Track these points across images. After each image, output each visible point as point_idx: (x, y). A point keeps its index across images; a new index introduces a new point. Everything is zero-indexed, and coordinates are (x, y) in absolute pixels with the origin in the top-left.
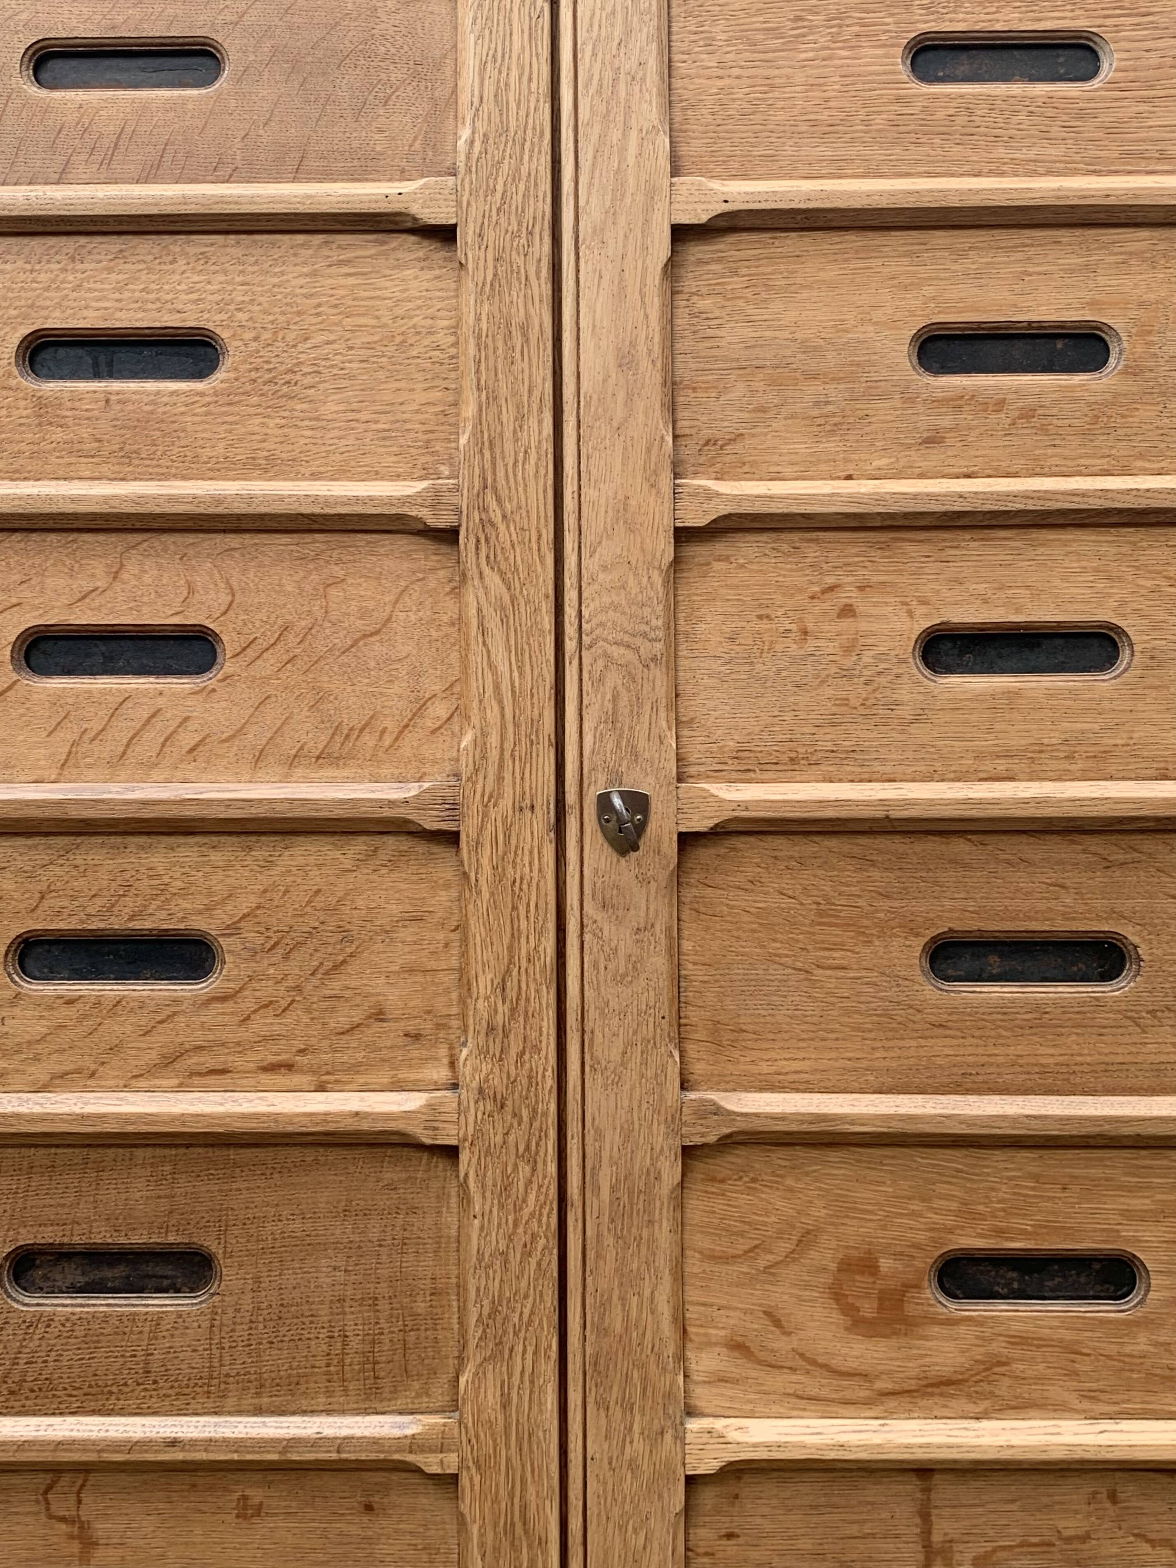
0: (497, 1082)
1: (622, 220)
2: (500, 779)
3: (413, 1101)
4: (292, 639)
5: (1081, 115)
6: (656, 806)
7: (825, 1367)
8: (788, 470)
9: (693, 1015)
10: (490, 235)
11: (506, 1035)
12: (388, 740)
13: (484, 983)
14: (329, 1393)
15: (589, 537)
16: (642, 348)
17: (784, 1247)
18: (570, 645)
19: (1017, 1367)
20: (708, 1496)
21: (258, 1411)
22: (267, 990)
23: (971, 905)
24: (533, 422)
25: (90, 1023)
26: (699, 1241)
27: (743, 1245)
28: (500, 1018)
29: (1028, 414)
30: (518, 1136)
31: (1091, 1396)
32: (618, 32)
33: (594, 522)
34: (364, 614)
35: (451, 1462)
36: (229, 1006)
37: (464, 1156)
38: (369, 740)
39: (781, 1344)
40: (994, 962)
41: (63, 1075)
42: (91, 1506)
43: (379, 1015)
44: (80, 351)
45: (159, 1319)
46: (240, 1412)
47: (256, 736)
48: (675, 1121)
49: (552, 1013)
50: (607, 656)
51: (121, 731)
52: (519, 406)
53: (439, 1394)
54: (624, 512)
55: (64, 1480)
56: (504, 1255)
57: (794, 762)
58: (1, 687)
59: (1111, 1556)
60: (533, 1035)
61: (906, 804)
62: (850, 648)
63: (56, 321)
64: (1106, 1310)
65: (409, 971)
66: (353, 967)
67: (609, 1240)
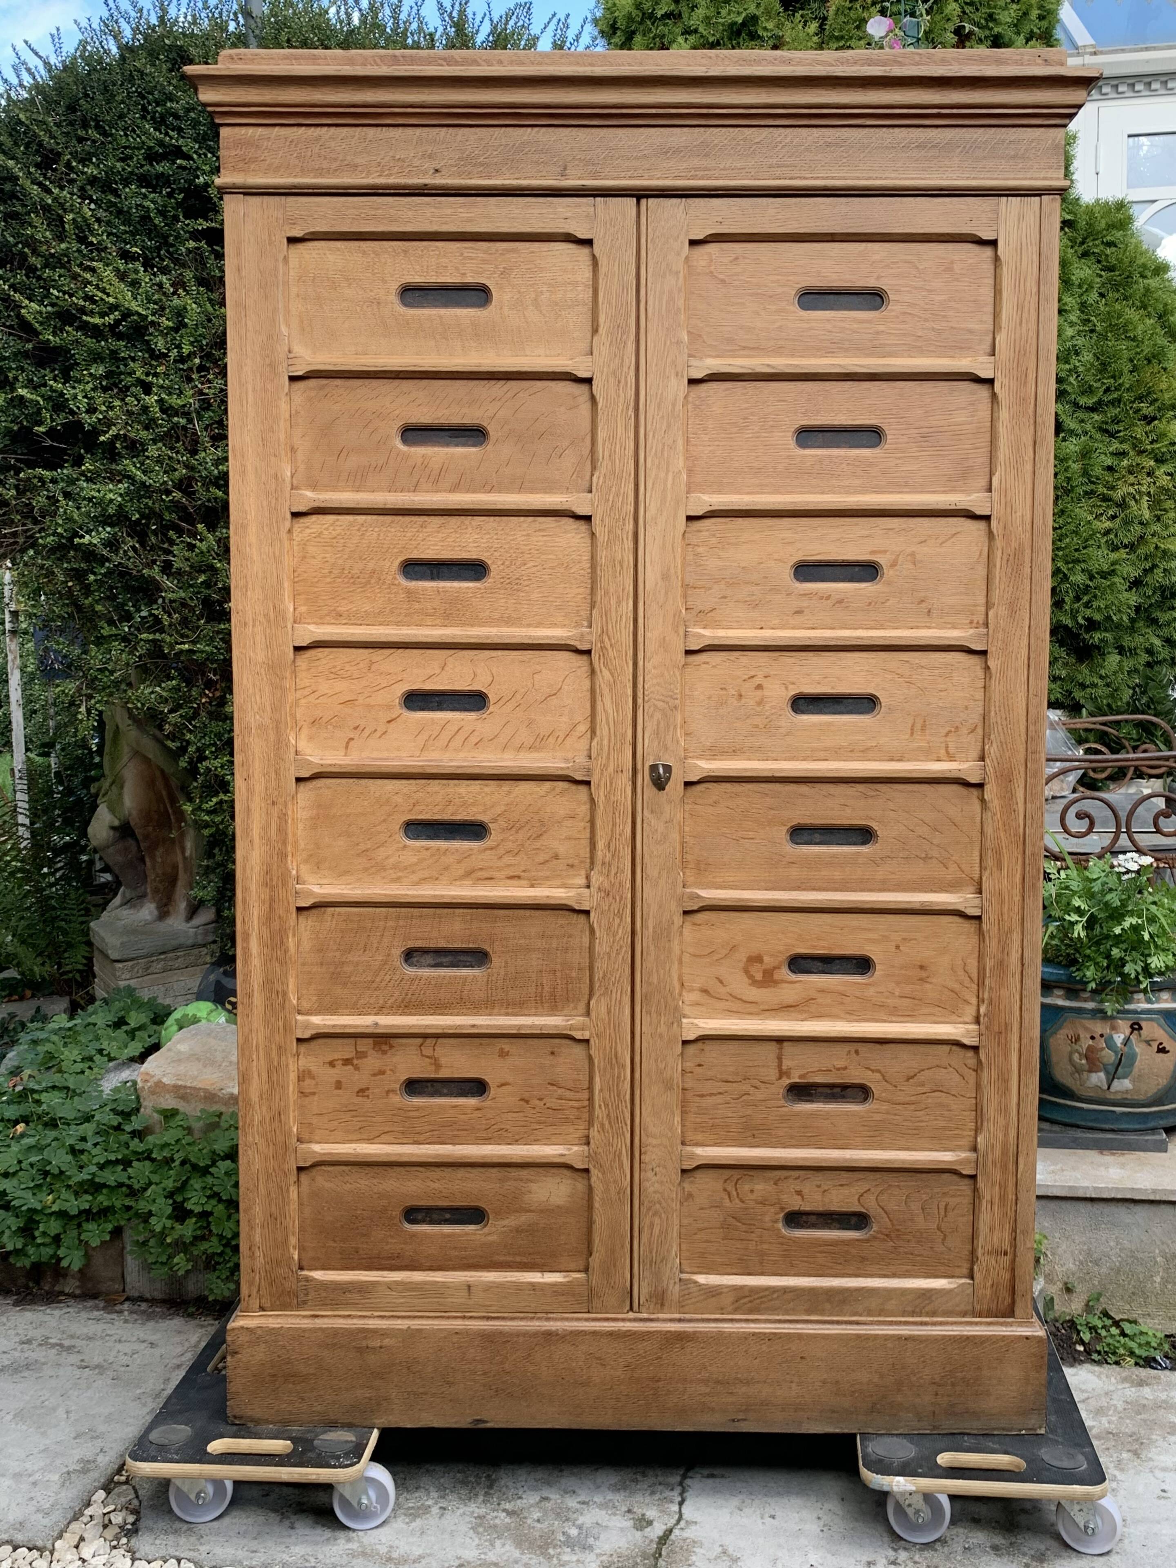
0: (606, 885)
1: (665, 514)
2: (608, 758)
3: (572, 893)
4: (518, 697)
5: (871, 465)
6: (675, 770)
7: (740, 999)
8: (735, 625)
9: (689, 858)
10: (607, 520)
11: (610, 866)
12: (560, 740)
13: (601, 844)
14: (536, 1008)
15: (648, 654)
16: (672, 571)
17: (724, 952)
18: (640, 701)
19: (820, 1000)
20: (691, 1048)
21: (507, 1014)
22: (509, 845)
23: (808, 813)
24: (624, 604)
25: (436, 858)
27: (707, 951)
28: (607, 860)
29: (840, 602)
30: (615, 907)
31: (849, 1012)
32: (664, 427)
33: (651, 647)
34: (549, 686)
35: (586, 1035)
36: (493, 852)
37: (592, 915)
38: (551, 740)
39: (722, 990)
40: (817, 837)
41: (424, 879)
42: (439, 1051)
43: (556, 857)
44: (425, 568)
45: (465, 978)
46: (500, 1015)
47: (503, 739)
48: (680, 900)
49: (630, 857)
50: (655, 706)
51: (446, 735)
52: (618, 597)
53: (582, 1008)
54: (663, 643)
55: (429, 1041)
56: (609, 954)
57: (734, 752)
58: (394, 716)
59: (856, 1076)
60: (621, 866)
61: (782, 770)
62: (760, 703)
63: (415, 555)
64: (858, 979)
65: (569, 838)
66: (544, 837)
67: (652, 948)
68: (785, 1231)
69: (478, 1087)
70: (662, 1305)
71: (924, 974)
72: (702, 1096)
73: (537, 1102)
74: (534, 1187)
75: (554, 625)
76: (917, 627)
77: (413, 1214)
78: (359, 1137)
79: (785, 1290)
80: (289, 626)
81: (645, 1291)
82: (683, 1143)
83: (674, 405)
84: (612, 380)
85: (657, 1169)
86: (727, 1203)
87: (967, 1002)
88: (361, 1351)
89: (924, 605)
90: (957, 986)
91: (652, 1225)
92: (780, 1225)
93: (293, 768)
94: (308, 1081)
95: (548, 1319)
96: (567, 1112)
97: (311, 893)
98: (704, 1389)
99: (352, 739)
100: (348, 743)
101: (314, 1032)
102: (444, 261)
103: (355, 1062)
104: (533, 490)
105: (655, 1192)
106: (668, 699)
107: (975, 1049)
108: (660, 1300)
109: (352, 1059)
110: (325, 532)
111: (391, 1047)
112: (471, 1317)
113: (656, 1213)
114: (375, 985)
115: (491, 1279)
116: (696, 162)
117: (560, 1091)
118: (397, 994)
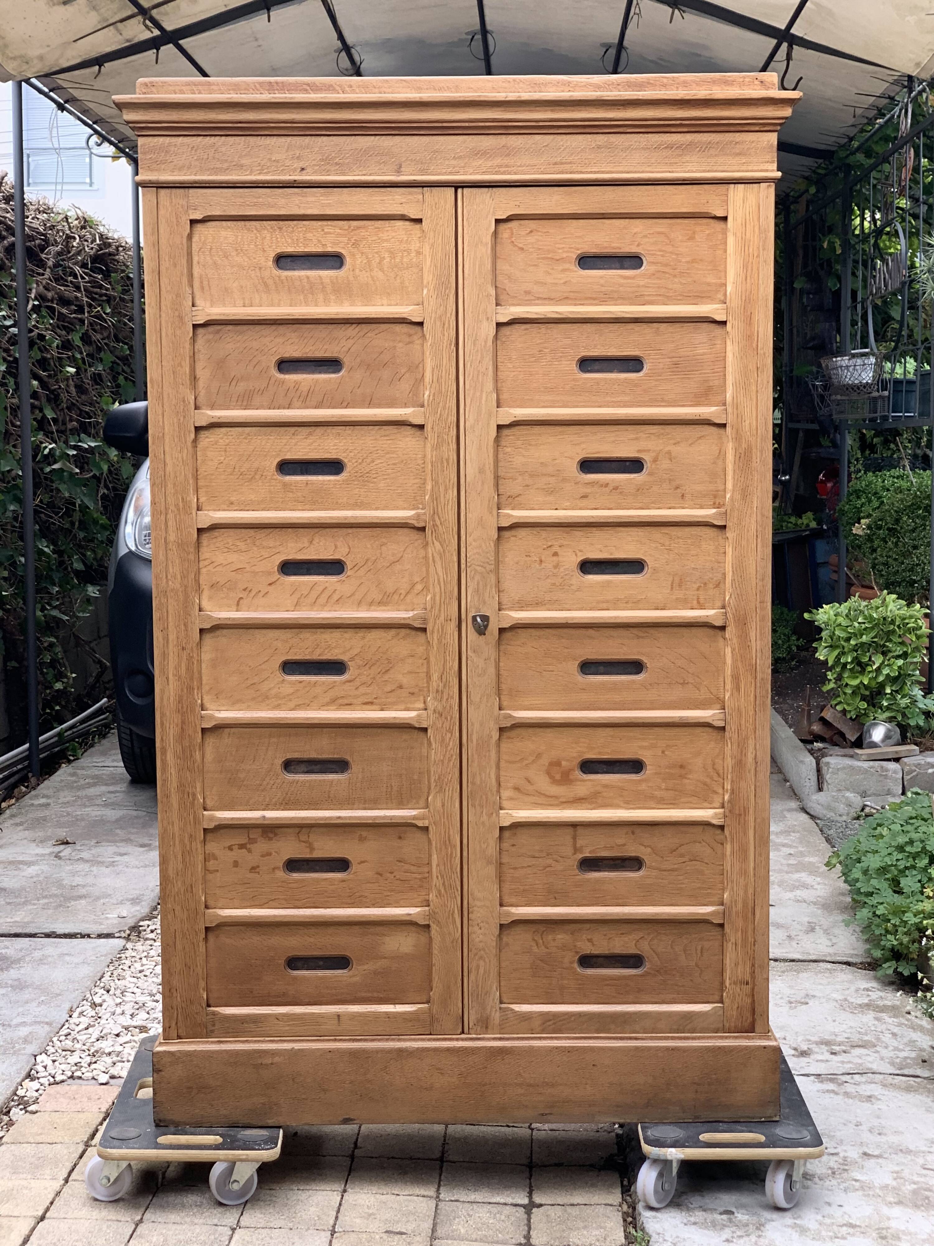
0: (440, 708)
1: (480, 424)
2: (440, 610)
3: (413, 714)
4: (370, 563)
5: (636, 385)
6: (491, 619)
7: (544, 794)
8: (536, 507)
9: (503, 686)
10: (436, 428)
11: (442, 693)
12: (402, 597)
13: (435, 677)
14: (387, 803)
15: (469, 530)
16: (487, 466)
17: (531, 759)
18: (463, 566)
19: (604, 794)
20: (507, 834)
21: (365, 809)
22: (364, 678)
23: (594, 651)
24: (450, 491)
25: (307, 689)
26: (504, 757)
27: (519, 758)
28: (440, 688)
29: (616, 488)
30: (447, 725)
31: (627, 803)
32: (479, 359)
33: (471, 525)
34: (393, 555)
35: (426, 823)
36: (351, 684)
37: (429, 731)
38: (396, 597)
39: (530, 788)
40: (602, 668)
41: (299, 705)
42: (312, 838)
43: (401, 687)
44: (296, 466)
45: (332, 781)
46: (359, 809)
47: (358, 596)
48: (497, 719)
49: (457, 686)
50: (476, 570)
51: (314, 594)
52: (446, 486)
53: (422, 803)
54: (481, 522)
55: (304, 830)
56: (442, 761)
57: (538, 604)
58: (274, 580)
59: (632, 850)
60: (451, 693)
61: (573, 618)
62: (556, 566)
63: (289, 456)
64: (633, 777)
65: (410, 673)
66: (392, 671)
67: (476, 756)
68: (579, 970)
69: (342, 865)
70: (487, 1027)
71: (683, 772)
72: (515, 868)
73: (389, 875)
74: (387, 939)
75: (397, 508)
76: (674, 508)
77: (294, 963)
78: (253, 903)
79: (580, 1015)
80: (194, 512)
81: (473, 1018)
82: (501, 905)
83: (486, 342)
84: (438, 323)
85: (482, 924)
86: (535, 949)
87: (715, 792)
88: (258, 1067)
89: (679, 491)
90: (708, 780)
91: (478, 967)
92: (576, 965)
93: (197, 622)
94: (212, 862)
95: (399, 1040)
96: (412, 882)
97: (212, 717)
98: (520, 1091)
99: (241, 598)
100: (238, 602)
101: (217, 823)
102: (309, 235)
103: (248, 846)
104: (379, 406)
105: (481, 942)
106: (485, 565)
107: (722, 828)
108: (485, 1024)
109: (246, 844)
110: (221, 441)
111: (276, 835)
112: (341, 1040)
113: (481, 958)
114: (262, 788)
115: (356, 1010)
116: (498, 161)
117: (407, 867)
118: (279, 794)
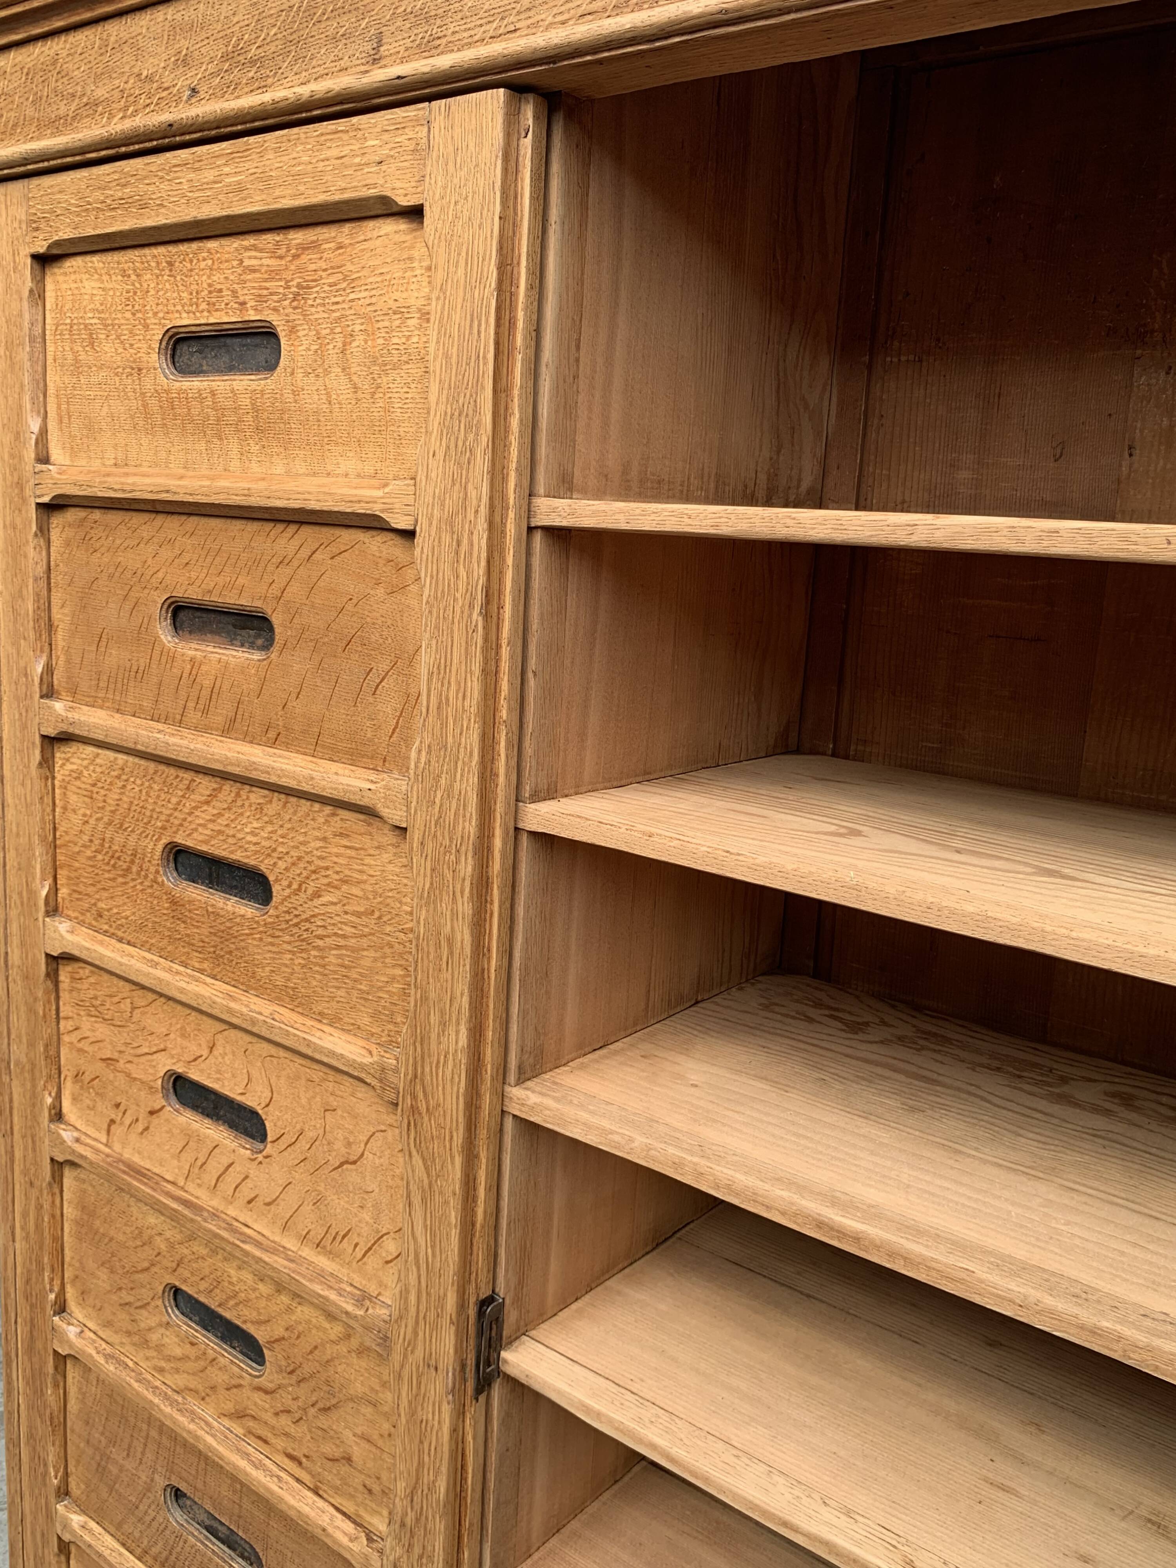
4: (304, 1145)
12: (358, 1254)
22: (288, 1401)
25: (202, 1364)
34: (347, 1144)
36: (268, 1399)
38: (348, 1246)
41: (190, 1389)
43: (349, 1461)
47: (283, 1210)
51: (214, 1168)
58: (156, 1106)
63: (181, 838)
80: (41, 919)
84: (446, 538)
93: (47, 1141)
97: (67, 1338)
99: (114, 1120)
100: (109, 1125)
104: (333, 752)
110: (86, 773)
114: (138, 1513)
118: (161, 1544)
